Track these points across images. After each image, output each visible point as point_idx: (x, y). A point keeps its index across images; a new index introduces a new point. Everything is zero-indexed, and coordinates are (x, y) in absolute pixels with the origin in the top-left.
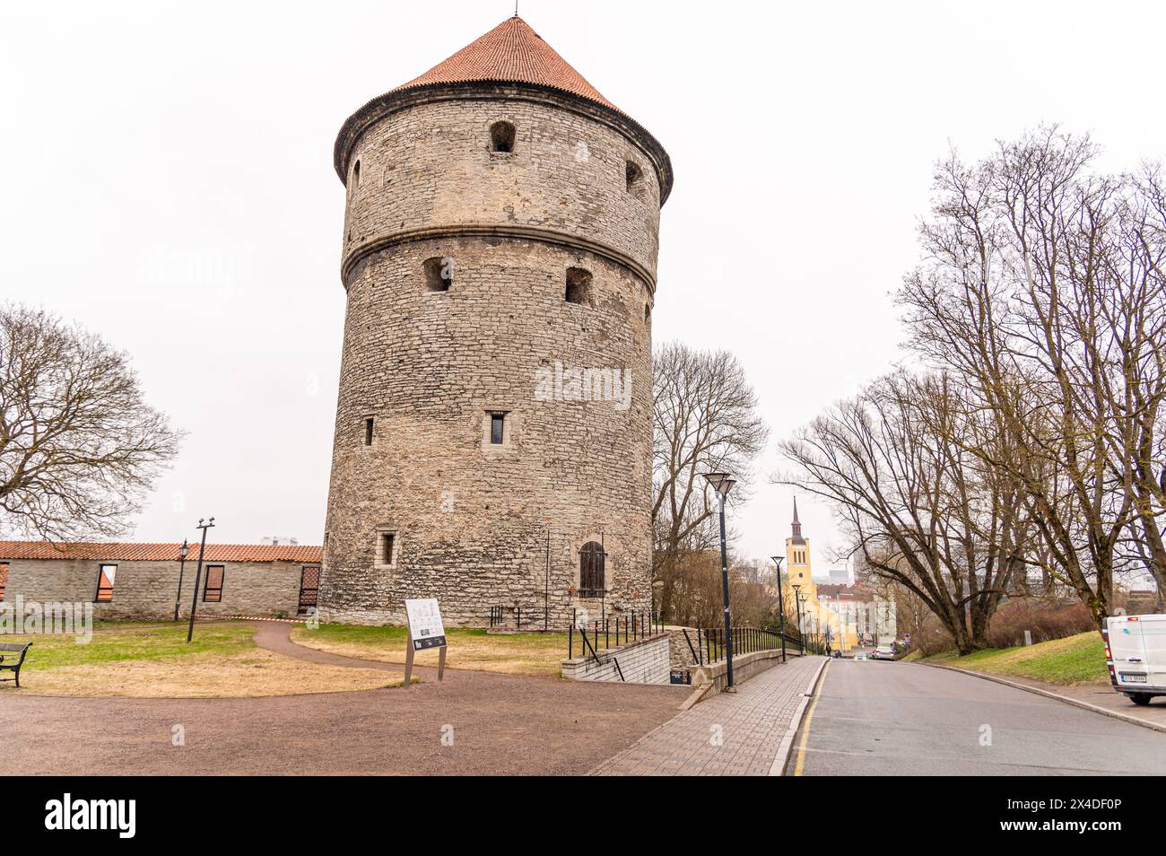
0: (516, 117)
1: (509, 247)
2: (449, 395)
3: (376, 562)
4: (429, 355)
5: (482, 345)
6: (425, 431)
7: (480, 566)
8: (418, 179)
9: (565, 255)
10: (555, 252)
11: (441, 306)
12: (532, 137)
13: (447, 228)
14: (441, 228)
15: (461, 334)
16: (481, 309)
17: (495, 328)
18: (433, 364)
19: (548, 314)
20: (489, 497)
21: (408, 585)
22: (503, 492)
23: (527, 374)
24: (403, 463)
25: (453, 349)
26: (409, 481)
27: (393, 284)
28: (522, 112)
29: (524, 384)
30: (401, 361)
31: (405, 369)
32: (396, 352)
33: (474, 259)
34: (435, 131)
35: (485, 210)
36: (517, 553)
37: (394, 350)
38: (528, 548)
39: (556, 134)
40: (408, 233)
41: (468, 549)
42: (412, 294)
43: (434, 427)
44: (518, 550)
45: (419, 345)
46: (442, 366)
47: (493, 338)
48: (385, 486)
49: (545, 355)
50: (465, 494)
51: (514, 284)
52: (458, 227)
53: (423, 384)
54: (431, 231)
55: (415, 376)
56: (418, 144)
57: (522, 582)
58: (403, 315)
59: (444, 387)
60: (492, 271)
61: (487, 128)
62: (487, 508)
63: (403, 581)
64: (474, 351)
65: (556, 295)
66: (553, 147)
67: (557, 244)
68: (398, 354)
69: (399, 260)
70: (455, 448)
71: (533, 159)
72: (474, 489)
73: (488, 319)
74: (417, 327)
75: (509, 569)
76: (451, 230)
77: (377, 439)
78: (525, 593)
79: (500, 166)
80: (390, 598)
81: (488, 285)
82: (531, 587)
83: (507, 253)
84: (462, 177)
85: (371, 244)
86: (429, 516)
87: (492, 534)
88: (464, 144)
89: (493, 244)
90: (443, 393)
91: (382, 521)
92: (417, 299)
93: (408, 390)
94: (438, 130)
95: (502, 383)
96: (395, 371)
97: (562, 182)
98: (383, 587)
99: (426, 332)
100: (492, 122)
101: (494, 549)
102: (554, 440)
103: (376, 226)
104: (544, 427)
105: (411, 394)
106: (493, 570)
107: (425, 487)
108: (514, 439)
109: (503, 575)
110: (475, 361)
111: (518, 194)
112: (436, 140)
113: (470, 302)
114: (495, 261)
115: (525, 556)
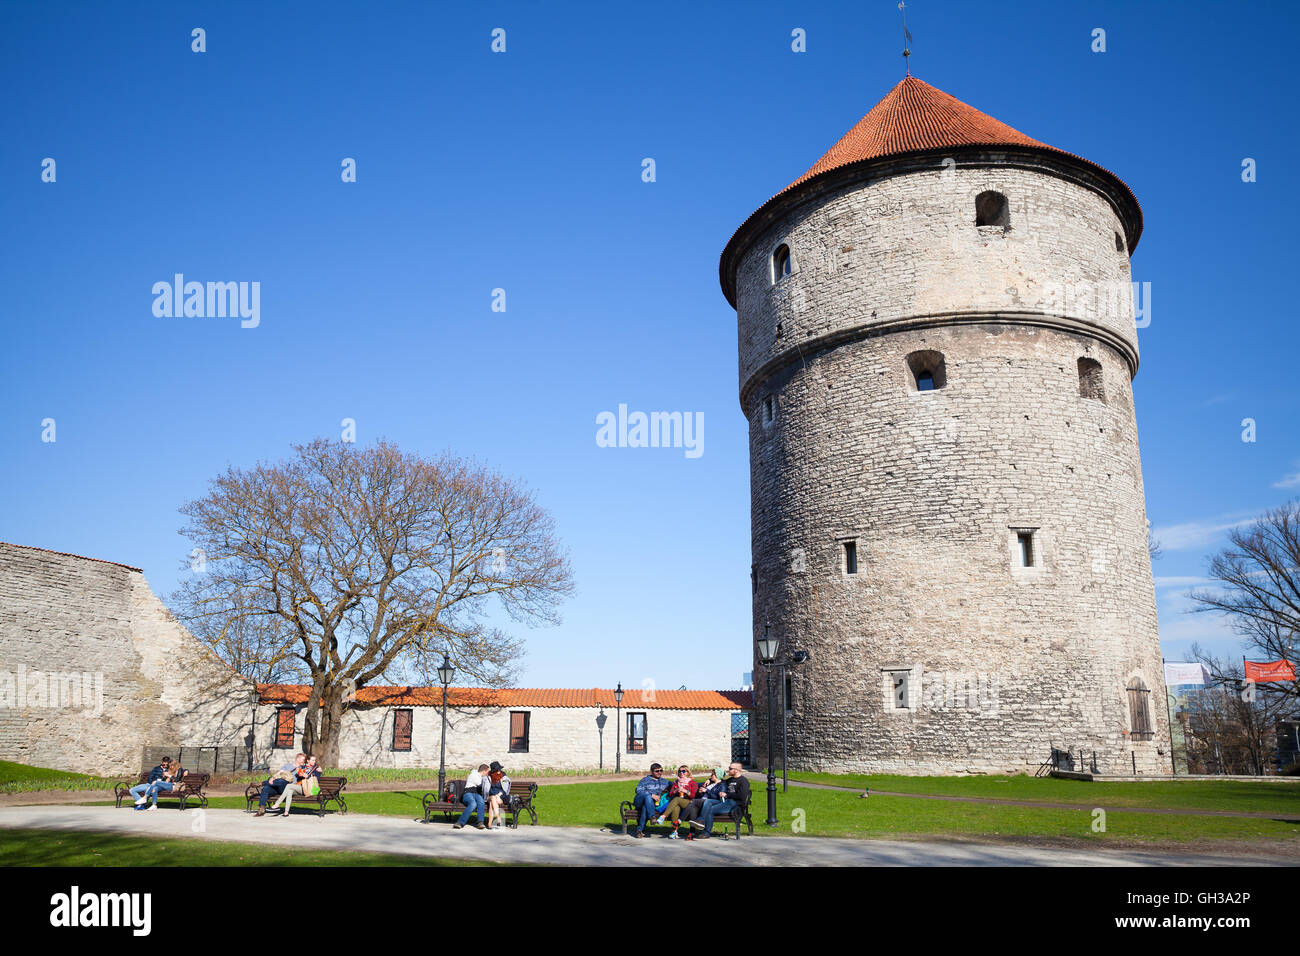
0: (1006, 185)
1: (1012, 335)
2: (962, 511)
3: (885, 706)
4: (928, 466)
5: (996, 451)
6: (935, 554)
7: (1025, 707)
8: (889, 260)
9: (1073, 343)
10: (1063, 339)
11: (934, 407)
12: (1026, 209)
13: (936, 315)
14: (929, 316)
15: (968, 440)
16: (990, 409)
17: (1009, 431)
18: (935, 476)
19: (1065, 413)
20: (1027, 628)
21: (936, 730)
22: (1042, 623)
23: (1052, 484)
24: (908, 592)
25: (960, 458)
26: (920, 613)
27: (862, 385)
28: (1010, 180)
29: (1049, 496)
30: (890, 474)
31: (896, 483)
32: (879, 463)
33: (973, 351)
34: (905, 205)
35: (984, 293)
36: (1065, 691)
37: (877, 460)
38: (1077, 686)
39: (1051, 203)
40: (882, 323)
41: (1009, 689)
42: (896, 395)
43: (946, 549)
44: (1065, 688)
45: (912, 454)
46: (948, 477)
47: (1007, 444)
48: (886, 620)
49: (1068, 462)
50: (998, 625)
51: (1023, 379)
52: (950, 314)
53: (924, 500)
54: (914, 320)
55: (911, 491)
56: (883, 221)
57: (1075, 724)
58: (884, 419)
59: (954, 502)
60: (996, 364)
61: (973, 200)
62: (1026, 640)
63: (928, 726)
64: (987, 458)
65: (1070, 390)
66: (1051, 218)
67: (1064, 330)
68: (885, 465)
69: (867, 356)
70: (977, 573)
71: (1032, 233)
72: (1007, 620)
73: (1000, 420)
74: (907, 433)
75: (1059, 710)
76: (940, 318)
77: (865, 565)
78: (1080, 736)
79: (994, 242)
80: (912, 745)
81: (993, 380)
82: (1085, 730)
83: (1011, 342)
84: (950, 256)
85: (823, 338)
86: (954, 651)
87: (1034, 671)
88: (946, 219)
89: (994, 333)
90: (953, 509)
91: (889, 659)
92: (903, 400)
93: (904, 507)
94: (909, 204)
95: (1025, 495)
96: (881, 486)
97: (1066, 259)
98: (901, 734)
99: (920, 438)
100: (978, 192)
101: (1039, 688)
102: (1088, 560)
103: (831, 318)
104: (1077, 545)
105: (909, 512)
106: (1041, 712)
107: (944, 619)
108: (1047, 559)
109: (1054, 717)
110: (989, 471)
111: (1020, 274)
112: (908, 216)
113: (971, 401)
114: (999, 352)
115: (1074, 695)
